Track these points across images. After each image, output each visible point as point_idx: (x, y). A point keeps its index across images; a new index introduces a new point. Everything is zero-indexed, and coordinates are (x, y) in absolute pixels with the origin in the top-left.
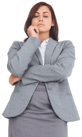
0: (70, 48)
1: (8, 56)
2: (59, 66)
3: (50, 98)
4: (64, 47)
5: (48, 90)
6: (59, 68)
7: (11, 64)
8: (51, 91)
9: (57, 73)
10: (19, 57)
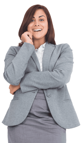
0: (68, 52)
1: (5, 62)
2: (58, 73)
3: (49, 105)
4: (62, 51)
5: (47, 98)
6: (57, 74)
7: (7, 74)
8: (50, 98)
9: (57, 81)
10: (15, 66)
